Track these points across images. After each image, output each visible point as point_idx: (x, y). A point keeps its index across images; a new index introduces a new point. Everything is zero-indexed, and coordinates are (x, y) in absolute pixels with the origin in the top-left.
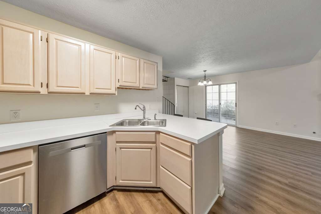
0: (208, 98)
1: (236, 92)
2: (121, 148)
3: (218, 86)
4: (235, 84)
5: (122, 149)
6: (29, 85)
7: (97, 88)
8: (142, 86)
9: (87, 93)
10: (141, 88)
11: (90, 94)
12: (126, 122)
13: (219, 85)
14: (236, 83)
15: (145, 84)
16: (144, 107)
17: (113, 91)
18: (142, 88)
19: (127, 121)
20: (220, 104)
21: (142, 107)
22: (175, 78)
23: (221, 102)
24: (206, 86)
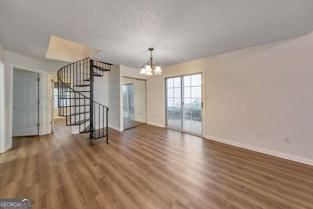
0: (169, 96)
1: (202, 86)
3: (180, 78)
4: (200, 75)
13: (182, 76)
14: (201, 73)
20: (183, 103)
22: (120, 65)
23: (184, 100)
24: (166, 79)
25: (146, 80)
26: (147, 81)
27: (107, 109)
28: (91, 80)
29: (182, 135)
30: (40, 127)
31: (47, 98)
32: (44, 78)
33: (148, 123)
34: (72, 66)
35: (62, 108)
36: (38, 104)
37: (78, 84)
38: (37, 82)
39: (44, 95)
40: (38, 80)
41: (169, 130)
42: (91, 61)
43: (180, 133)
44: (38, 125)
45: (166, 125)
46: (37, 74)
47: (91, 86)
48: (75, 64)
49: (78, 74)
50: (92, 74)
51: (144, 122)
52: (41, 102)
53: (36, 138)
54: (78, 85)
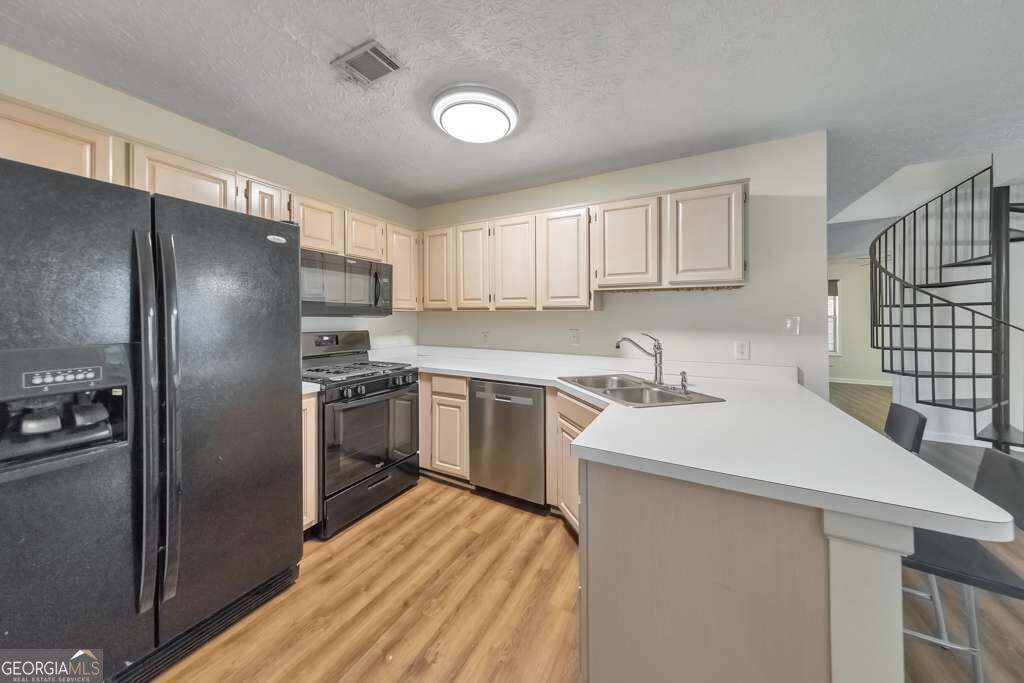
2: (563, 431)
5: (564, 434)
6: (480, 299)
7: (552, 298)
8: (669, 280)
9: (539, 308)
10: (665, 284)
11: (544, 308)
12: (612, 381)
15: (684, 271)
16: (658, 347)
17: (582, 301)
18: (669, 286)
19: (615, 378)
21: (649, 346)
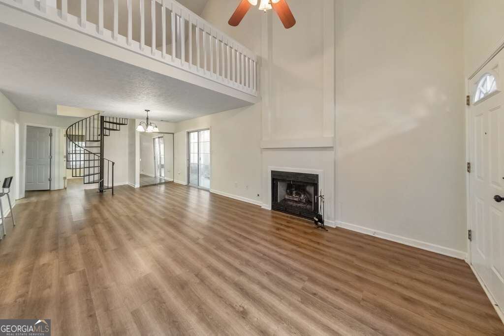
1: (210, 141)
3: (197, 133)
13: (198, 131)
14: (210, 129)
22: (136, 120)
24: (189, 133)
25: (173, 134)
26: (175, 135)
27: (113, 164)
28: (102, 135)
29: (199, 191)
30: (52, 182)
31: (59, 153)
32: (57, 134)
33: (176, 181)
34: (84, 121)
35: (71, 162)
36: (51, 160)
37: (92, 139)
38: (49, 137)
39: (57, 150)
40: (51, 135)
41: (191, 188)
42: (102, 117)
43: (197, 189)
44: (50, 180)
45: (189, 182)
46: (50, 130)
47: (102, 141)
48: (88, 119)
49: (92, 129)
50: (102, 128)
51: (171, 180)
52: (53, 157)
53: (48, 193)
54: (95, 140)
